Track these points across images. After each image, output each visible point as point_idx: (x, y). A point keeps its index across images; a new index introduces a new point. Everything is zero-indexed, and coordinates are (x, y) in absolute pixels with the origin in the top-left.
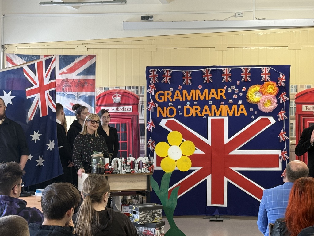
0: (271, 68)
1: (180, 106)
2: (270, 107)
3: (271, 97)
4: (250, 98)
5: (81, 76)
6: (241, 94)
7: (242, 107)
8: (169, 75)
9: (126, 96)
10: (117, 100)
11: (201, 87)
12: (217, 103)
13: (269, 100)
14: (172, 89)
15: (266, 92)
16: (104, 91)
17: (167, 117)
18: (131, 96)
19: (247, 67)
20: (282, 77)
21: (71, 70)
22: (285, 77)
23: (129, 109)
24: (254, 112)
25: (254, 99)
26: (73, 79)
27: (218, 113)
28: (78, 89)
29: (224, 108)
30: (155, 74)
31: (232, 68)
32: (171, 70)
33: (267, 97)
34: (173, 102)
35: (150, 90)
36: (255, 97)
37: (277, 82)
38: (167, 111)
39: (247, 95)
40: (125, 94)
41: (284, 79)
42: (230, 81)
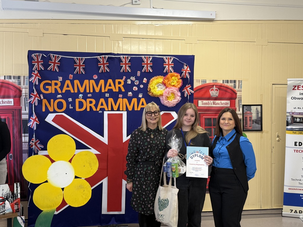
0: (174, 58)
1: (71, 99)
2: (173, 101)
3: (175, 90)
4: (152, 91)
6: (142, 86)
7: (143, 100)
8: (57, 62)
9: (6, 87)
12: (115, 96)
13: (172, 93)
14: (61, 79)
15: (170, 84)
17: (55, 112)
18: (11, 87)
19: (148, 56)
20: (186, 69)
22: (189, 68)
23: (9, 102)
25: (157, 92)
27: (115, 108)
29: (122, 101)
30: (39, 60)
31: (131, 56)
32: (60, 56)
33: (170, 89)
34: (62, 94)
35: (33, 78)
36: (157, 89)
37: (181, 73)
38: (54, 104)
39: (149, 87)
40: (5, 85)
41: (188, 71)
42: (130, 71)
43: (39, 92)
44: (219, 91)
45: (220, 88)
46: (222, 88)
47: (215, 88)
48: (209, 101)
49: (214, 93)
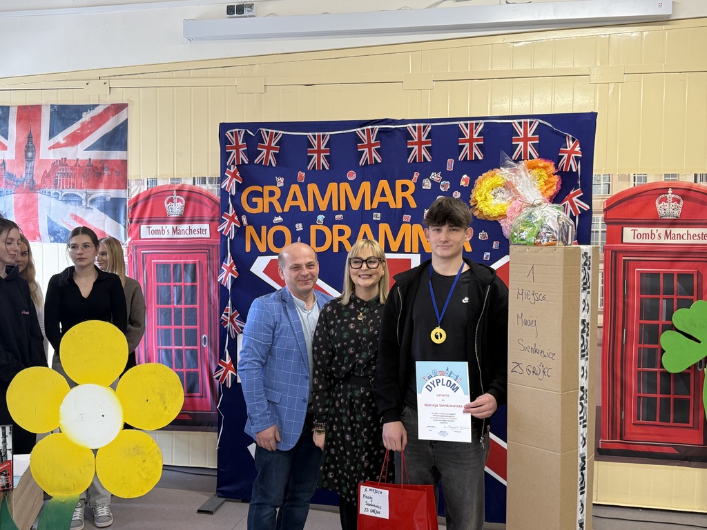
0: (541, 121)
1: (300, 224)
4: (481, 206)
5: (95, 152)
6: (457, 195)
8: (273, 145)
9: (195, 200)
10: (176, 208)
11: (352, 176)
12: (394, 218)
14: (281, 182)
16: (146, 189)
17: (269, 253)
18: (206, 200)
19: (474, 122)
20: (572, 147)
21: (74, 139)
22: (580, 146)
23: (202, 231)
24: (490, 242)
25: (492, 208)
26: (78, 160)
27: (395, 245)
28: (87, 181)
29: (411, 231)
31: (433, 124)
32: (280, 132)
34: (282, 215)
35: (227, 182)
36: (493, 202)
37: (556, 160)
38: (268, 236)
39: (472, 196)
40: (194, 195)
41: (576, 152)
42: (429, 160)
43: (240, 211)
44: (682, 202)
45: (686, 193)
46: (692, 194)
47: (670, 195)
48: (654, 230)
49: (669, 208)
